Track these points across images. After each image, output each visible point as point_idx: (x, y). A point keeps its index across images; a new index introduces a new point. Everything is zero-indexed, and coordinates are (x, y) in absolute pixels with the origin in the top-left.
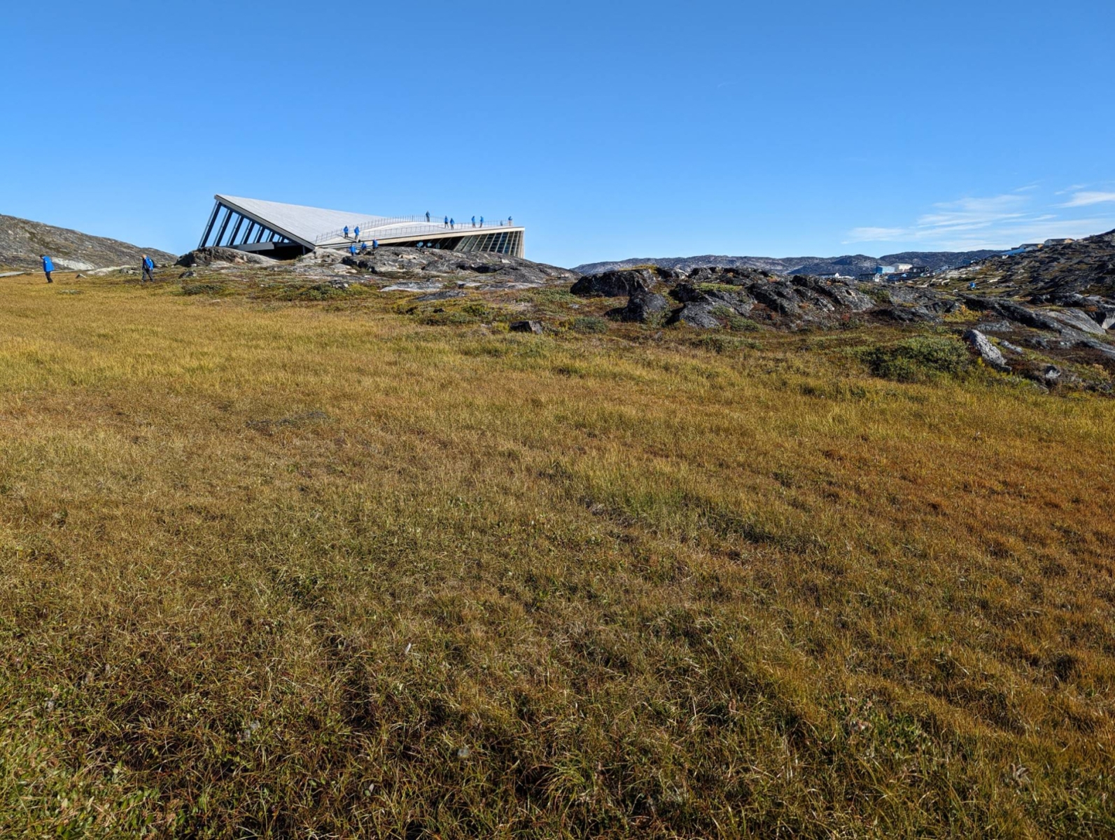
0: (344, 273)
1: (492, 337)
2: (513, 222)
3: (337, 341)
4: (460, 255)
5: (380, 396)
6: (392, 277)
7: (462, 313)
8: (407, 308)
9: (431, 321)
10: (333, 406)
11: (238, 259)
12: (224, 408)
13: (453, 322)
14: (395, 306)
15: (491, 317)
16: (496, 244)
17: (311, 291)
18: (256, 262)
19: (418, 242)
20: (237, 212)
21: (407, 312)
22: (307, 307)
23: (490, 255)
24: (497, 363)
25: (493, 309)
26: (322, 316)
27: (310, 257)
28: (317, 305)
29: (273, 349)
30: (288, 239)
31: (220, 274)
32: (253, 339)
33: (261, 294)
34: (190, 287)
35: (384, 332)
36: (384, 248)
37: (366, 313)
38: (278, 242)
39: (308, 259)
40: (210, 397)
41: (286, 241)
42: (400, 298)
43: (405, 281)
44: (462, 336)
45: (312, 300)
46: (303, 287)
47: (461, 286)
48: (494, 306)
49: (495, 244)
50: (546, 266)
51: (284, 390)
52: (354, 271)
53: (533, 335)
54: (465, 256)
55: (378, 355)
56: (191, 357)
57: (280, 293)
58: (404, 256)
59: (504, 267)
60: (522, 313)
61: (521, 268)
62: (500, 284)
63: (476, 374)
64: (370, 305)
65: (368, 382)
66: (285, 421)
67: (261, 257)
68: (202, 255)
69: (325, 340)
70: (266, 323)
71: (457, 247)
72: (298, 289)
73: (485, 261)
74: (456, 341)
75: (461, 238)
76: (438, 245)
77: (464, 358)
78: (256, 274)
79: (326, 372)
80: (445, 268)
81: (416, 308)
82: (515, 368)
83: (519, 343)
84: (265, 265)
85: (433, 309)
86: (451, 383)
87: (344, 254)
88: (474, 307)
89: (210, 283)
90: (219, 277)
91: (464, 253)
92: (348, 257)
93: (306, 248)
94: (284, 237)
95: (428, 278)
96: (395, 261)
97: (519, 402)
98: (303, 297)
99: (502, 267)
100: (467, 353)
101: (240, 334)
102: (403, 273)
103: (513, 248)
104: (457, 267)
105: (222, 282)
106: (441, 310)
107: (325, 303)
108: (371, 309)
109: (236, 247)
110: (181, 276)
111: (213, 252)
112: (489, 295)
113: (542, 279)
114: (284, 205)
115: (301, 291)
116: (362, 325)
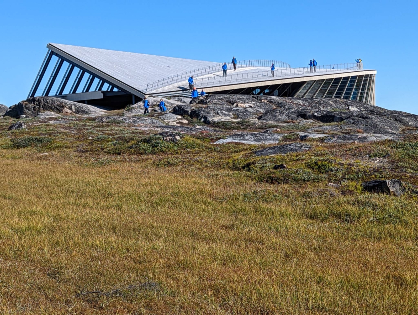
0: (175, 124)
1: (342, 198)
2: (362, 65)
3: (169, 200)
4: (301, 102)
5: (216, 266)
6: (225, 128)
7: (306, 170)
8: (243, 163)
9: (271, 178)
10: (167, 276)
11: (66, 110)
12: (53, 275)
13: (295, 180)
14: (230, 161)
15: (340, 175)
16: (343, 90)
17: (141, 144)
18: (84, 112)
19: (255, 88)
20: (68, 61)
21: (244, 168)
22: (137, 162)
23: (336, 102)
24: (349, 229)
25: (342, 165)
26: (153, 171)
27: (139, 106)
28: (147, 159)
29: (102, 208)
30: (117, 87)
31: (48, 125)
32: (81, 197)
33: (89, 147)
34: (19, 139)
35: (219, 190)
36: (218, 96)
37: (199, 169)
38: (107, 91)
39: (138, 108)
40: (39, 261)
41: (115, 90)
42: (236, 152)
43: (240, 133)
44: (307, 196)
45: (141, 154)
46: (133, 140)
47: (303, 138)
48: (344, 162)
49: (341, 90)
50: (402, 114)
51: (114, 256)
52: (185, 121)
53: (392, 197)
54: (306, 104)
55: (213, 216)
56: (19, 216)
57: (109, 146)
58: (240, 104)
59: (352, 115)
60: (377, 170)
61: (373, 116)
62: (348, 135)
63: (325, 242)
64: (203, 159)
65: (203, 248)
66: (116, 292)
67: (89, 106)
68: (31, 106)
69: (155, 199)
70: (95, 179)
71: (298, 93)
72: (128, 142)
73: (329, 109)
74: (300, 202)
75: (303, 83)
76: (277, 92)
77: (309, 222)
78: (85, 125)
79: (158, 235)
80: (284, 117)
81: (253, 163)
82: (370, 236)
83: (374, 206)
84: (93, 115)
85: (273, 165)
86: (296, 252)
87: (175, 102)
88: (319, 163)
89: (39, 135)
90: (48, 128)
91: (306, 100)
92: (178, 106)
93: (135, 96)
94: (114, 86)
95: (265, 129)
96: (229, 110)
97: (380, 279)
98: (133, 150)
99: (350, 116)
100: (313, 216)
101: (68, 190)
102: (238, 123)
103: (362, 94)
104: (298, 116)
105: (50, 135)
106: (282, 166)
107: (155, 157)
108: (205, 165)
109: (65, 97)
110: (10, 128)
111: (42, 101)
112: (336, 149)
113: (397, 129)
114: (116, 52)
115: (130, 144)
116: (195, 183)
